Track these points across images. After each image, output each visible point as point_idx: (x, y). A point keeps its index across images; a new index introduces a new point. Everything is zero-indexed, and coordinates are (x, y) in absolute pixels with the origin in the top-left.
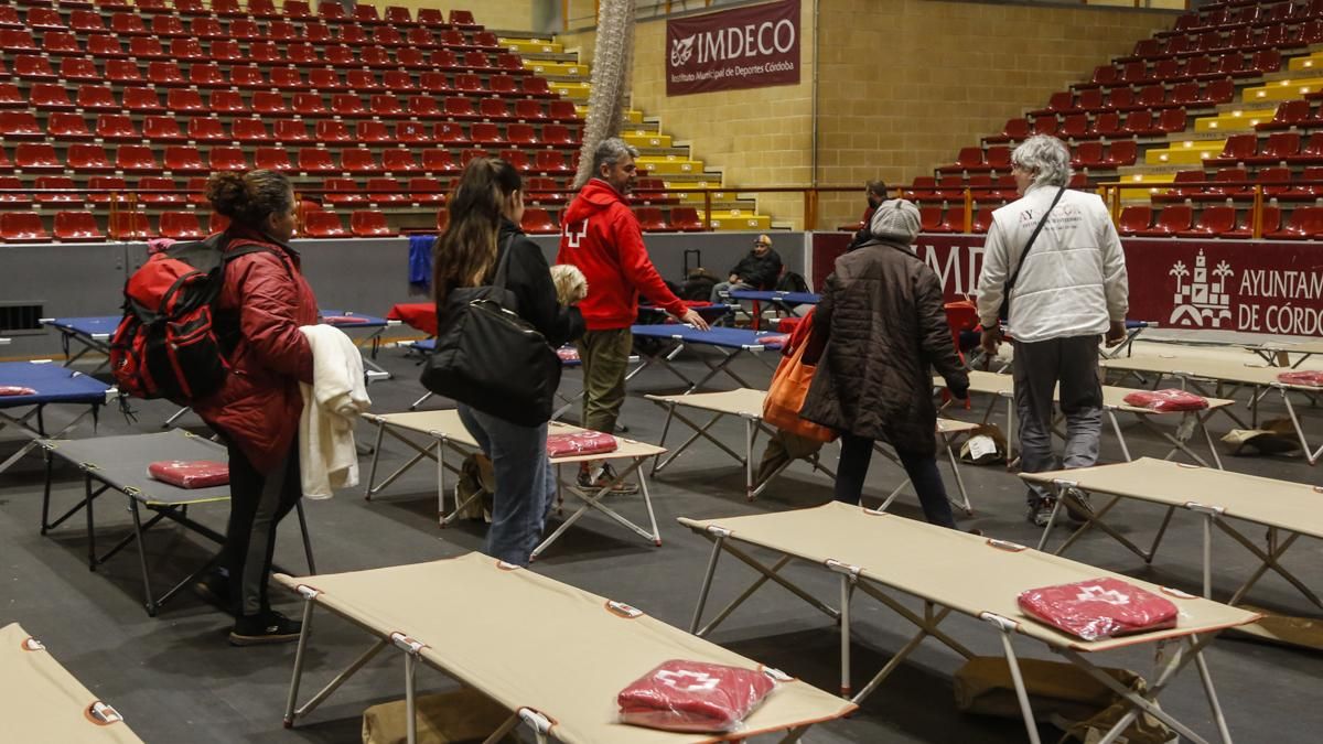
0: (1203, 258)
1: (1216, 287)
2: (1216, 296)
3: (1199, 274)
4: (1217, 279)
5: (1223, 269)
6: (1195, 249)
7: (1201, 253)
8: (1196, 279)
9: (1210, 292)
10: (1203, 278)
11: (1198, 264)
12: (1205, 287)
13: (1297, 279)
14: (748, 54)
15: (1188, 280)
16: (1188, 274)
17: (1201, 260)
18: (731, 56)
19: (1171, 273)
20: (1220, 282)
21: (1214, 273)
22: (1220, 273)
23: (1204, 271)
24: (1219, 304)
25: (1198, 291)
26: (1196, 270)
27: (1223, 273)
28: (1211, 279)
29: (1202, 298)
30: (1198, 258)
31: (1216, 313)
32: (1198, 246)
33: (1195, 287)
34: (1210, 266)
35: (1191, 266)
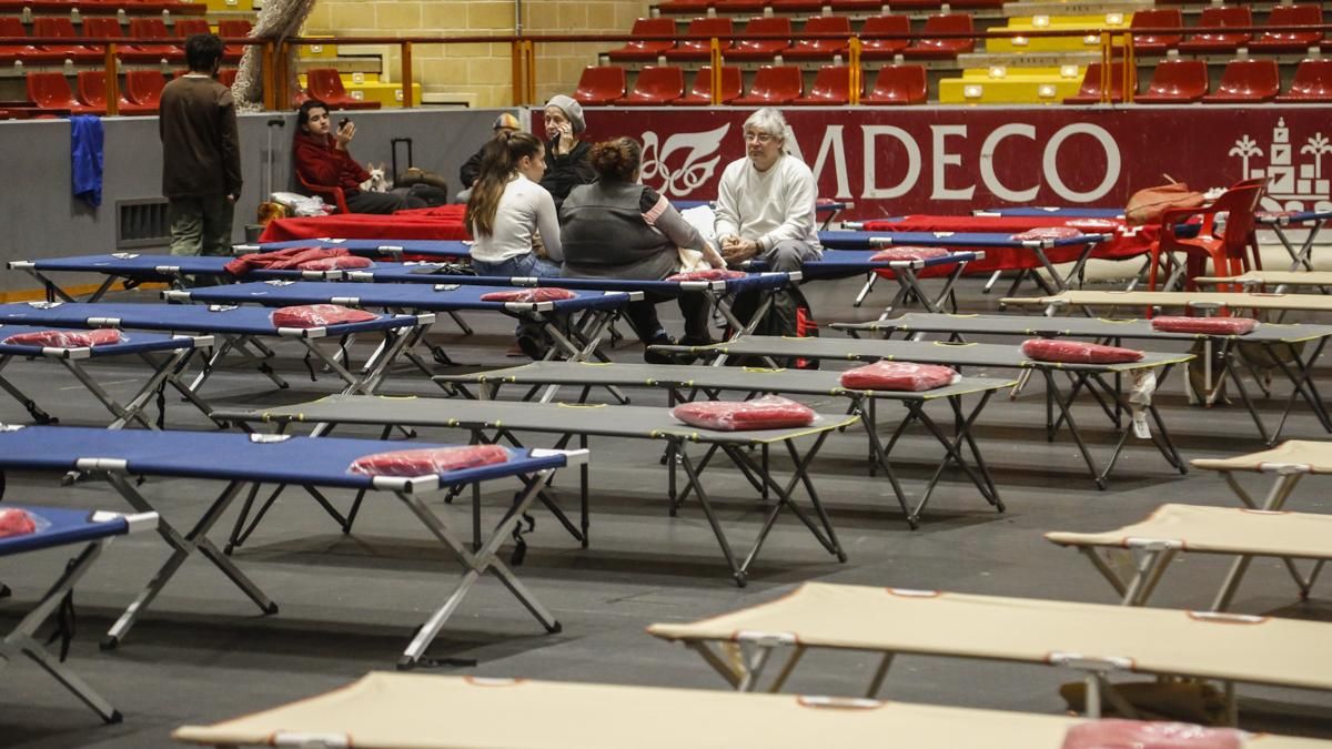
0: (1286, 132)
1: (1307, 170)
2: (1309, 183)
3: (1279, 153)
4: (1310, 159)
5: (1319, 145)
6: (1270, 119)
7: (1281, 123)
8: (1274, 160)
9: (1297, 176)
10: (1286, 158)
11: (1276, 139)
12: (1290, 172)
15: (1261, 162)
16: (1260, 153)
17: (1281, 134)
19: (1232, 153)
20: (1314, 162)
21: (1304, 150)
22: (1314, 151)
23: (1288, 149)
24: (1313, 192)
25: (1278, 177)
26: (1274, 148)
27: (1318, 150)
28: (1298, 160)
29: (1286, 185)
30: (1276, 131)
31: (1309, 205)
32: (1276, 114)
33: (1272, 171)
34: (1297, 141)
35: (1265, 141)
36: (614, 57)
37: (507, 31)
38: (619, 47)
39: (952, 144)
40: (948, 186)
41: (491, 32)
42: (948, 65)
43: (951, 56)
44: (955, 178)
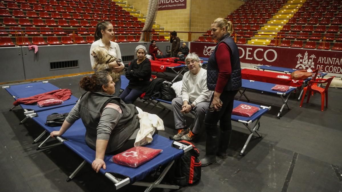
0: (307, 53)
1: (310, 60)
2: (310, 63)
3: (305, 57)
4: (311, 58)
5: (313, 56)
6: (305, 51)
7: (307, 52)
8: (304, 58)
9: (308, 61)
10: (307, 58)
11: (305, 55)
12: (307, 60)
13: (336, 60)
14: (172, 2)
15: (302, 58)
16: (302, 57)
17: (306, 54)
18: (167, 2)
19: (297, 56)
20: (312, 59)
21: (310, 57)
22: (312, 57)
23: (307, 56)
24: (311, 64)
25: (305, 61)
26: (305, 56)
27: (313, 57)
28: (309, 59)
29: (306, 62)
30: (305, 53)
31: (310, 66)
33: (304, 60)
34: (309, 55)
35: (303, 55)
36: (204, 35)
37: (188, 31)
38: (205, 34)
39: (250, 51)
40: (248, 57)
41: (186, 31)
42: (249, 38)
43: (249, 37)
44: (250, 56)
